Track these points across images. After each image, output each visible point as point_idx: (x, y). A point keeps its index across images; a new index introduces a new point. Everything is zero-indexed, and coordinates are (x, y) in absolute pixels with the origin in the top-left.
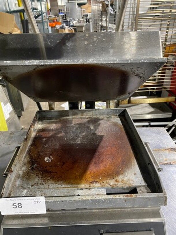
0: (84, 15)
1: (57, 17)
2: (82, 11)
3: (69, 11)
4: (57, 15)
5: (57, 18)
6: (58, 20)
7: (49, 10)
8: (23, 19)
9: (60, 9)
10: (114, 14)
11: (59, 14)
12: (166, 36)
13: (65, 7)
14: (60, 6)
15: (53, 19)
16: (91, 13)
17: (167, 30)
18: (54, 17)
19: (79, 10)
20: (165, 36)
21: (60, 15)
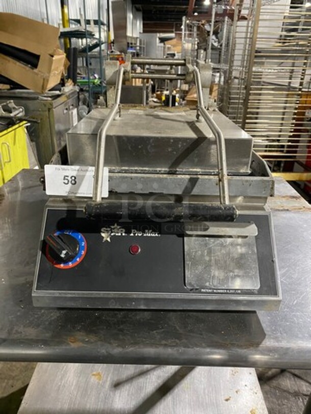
0: (168, 54)
1: (123, 54)
2: (166, 49)
3: (144, 45)
4: (123, 51)
5: (123, 56)
6: (124, 59)
7: (111, 43)
8: (69, 46)
9: (130, 42)
10: (219, 47)
11: (128, 49)
12: (303, 70)
13: (138, 39)
14: (130, 37)
15: (116, 56)
16: (180, 54)
17: (306, 61)
18: (119, 53)
19: (161, 47)
20: (301, 71)
21: (129, 51)
